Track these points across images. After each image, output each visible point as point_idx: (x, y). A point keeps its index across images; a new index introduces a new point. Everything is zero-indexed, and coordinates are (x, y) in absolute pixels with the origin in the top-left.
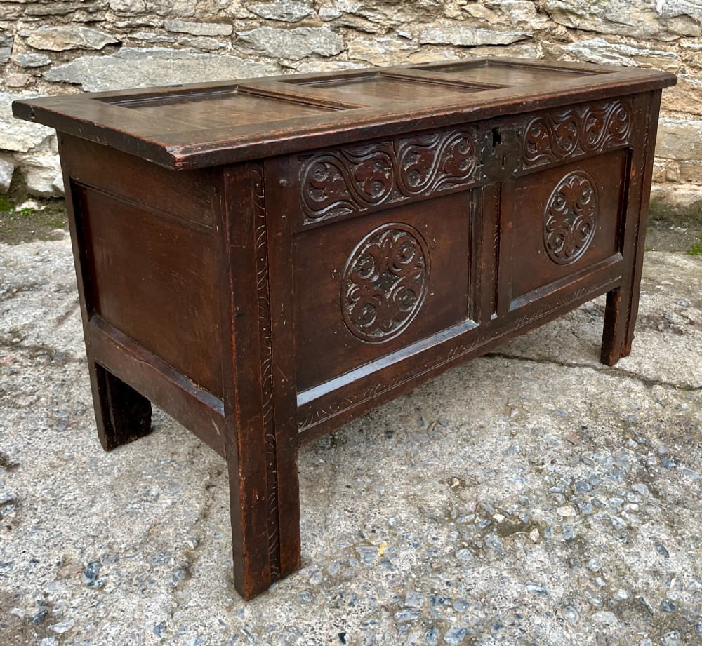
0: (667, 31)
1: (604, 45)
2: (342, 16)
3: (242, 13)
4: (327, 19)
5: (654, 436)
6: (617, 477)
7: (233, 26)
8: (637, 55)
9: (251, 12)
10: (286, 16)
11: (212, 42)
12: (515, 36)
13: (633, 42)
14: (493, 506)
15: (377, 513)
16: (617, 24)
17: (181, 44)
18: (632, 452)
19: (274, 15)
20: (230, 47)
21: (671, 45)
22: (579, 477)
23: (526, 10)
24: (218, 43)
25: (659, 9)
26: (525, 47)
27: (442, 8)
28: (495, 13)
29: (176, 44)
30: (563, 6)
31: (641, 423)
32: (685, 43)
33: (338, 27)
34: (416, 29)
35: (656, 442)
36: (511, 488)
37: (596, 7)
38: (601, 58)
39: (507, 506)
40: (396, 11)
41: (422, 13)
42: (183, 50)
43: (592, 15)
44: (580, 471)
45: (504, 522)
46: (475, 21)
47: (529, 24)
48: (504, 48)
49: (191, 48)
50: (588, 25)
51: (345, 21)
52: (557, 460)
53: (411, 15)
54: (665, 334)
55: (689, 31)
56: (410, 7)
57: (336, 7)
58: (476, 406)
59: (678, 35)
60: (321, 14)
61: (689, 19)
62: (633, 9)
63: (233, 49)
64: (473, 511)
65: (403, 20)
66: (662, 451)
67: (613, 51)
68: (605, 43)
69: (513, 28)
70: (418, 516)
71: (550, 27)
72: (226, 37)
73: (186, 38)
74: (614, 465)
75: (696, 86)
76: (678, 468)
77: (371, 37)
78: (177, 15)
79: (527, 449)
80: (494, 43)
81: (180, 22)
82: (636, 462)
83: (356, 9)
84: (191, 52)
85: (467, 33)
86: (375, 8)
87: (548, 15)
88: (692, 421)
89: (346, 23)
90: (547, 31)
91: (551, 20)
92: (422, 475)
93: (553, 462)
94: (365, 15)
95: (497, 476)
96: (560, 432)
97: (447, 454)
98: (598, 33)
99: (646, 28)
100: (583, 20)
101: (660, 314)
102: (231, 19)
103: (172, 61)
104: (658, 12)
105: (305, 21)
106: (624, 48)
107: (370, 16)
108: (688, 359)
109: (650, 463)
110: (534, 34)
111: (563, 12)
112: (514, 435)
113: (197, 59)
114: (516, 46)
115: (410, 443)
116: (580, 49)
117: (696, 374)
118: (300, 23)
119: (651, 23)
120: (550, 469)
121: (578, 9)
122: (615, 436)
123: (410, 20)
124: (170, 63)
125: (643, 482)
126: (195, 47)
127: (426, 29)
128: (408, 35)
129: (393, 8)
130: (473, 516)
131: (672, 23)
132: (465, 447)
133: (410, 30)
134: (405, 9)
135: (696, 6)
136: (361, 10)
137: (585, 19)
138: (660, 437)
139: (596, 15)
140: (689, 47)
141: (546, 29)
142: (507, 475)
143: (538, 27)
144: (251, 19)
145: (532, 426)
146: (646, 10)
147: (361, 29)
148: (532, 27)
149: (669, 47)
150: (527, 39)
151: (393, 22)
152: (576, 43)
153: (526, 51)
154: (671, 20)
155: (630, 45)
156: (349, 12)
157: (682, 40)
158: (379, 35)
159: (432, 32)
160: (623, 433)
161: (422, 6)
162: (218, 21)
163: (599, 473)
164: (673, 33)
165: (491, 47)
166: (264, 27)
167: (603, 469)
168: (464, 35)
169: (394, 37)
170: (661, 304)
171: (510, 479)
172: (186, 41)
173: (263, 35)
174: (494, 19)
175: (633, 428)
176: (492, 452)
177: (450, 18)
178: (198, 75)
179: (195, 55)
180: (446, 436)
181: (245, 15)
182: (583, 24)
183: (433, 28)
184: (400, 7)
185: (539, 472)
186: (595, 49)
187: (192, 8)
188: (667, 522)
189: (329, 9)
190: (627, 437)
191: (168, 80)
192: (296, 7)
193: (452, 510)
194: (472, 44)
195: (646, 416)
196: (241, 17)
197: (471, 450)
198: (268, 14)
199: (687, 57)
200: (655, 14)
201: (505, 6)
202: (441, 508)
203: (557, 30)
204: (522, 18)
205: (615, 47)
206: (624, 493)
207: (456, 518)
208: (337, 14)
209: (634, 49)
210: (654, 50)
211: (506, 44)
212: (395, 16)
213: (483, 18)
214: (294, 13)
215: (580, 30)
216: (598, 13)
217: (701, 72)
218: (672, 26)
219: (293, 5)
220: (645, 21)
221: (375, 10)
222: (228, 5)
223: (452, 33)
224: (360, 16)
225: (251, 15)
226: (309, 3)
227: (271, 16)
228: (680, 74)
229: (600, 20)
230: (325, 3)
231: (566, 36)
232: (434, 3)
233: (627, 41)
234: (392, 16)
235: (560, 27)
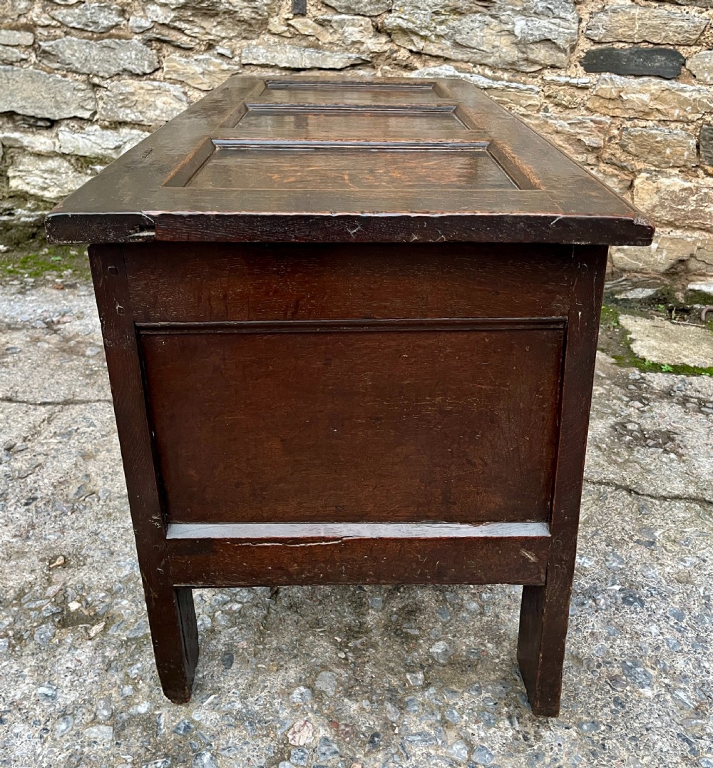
0: (526, 60)
1: (452, 74)
2: (153, 27)
3: (42, 19)
4: (138, 31)
7: (35, 34)
8: (490, 88)
9: (53, 18)
10: (91, 24)
11: (13, 52)
12: (349, 58)
13: (488, 72)
16: (468, 49)
19: (79, 23)
20: (33, 58)
21: (533, 77)
23: (361, 28)
24: (18, 53)
25: (517, 32)
26: (361, 72)
27: (265, 22)
28: (327, 30)
30: (404, 24)
32: (549, 75)
33: (150, 41)
34: (238, 45)
37: (443, 27)
40: (215, 24)
41: (243, 27)
43: (438, 36)
46: (303, 39)
47: (365, 45)
48: (336, 72)
50: (433, 49)
51: (158, 34)
53: (233, 30)
55: (554, 61)
56: (231, 20)
57: (146, 16)
59: (541, 65)
60: (131, 23)
61: (553, 46)
62: (486, 30)
63: (37, 62)
65: (223, 35)
68: (453, 72)
69: (347, 49)
71: (391, 50)
72: (28, 47)
75: (560, 129)
77: (187, 53)
80: (324, 67)
83: (169, 19)
85: (294, 53)
86: (191, 19)
87: (389, 35)
89: (158, 36)
90: (387, 54)
91: (392, 41)
94: (179, 27)
98: (446, 60)
99: (502, 55)
100: (428, 42)
102: (33, 27)
104: (516, 36)
105: (113, 31)
106: (475, 79)
107: (187, 29)
110: (372, 58)
111: (405, 32)
114: (351, 71)
118: (108, 34)
119: (509, 48)
121: (421, 28)
123: (231, 35)
127: (249, 46)
128: (228, 53)
129: (212, 20)
131: (532, 49)
133: (231, 47)
134: (226, 22)
135: (561, 30)
136: (175, 21)
137: (431, 41)
139: (443, 36)
140: (554, 80)
141: (386, 52)
143: (376, 49)
144: (54, 27)
146: (503, 33)
147: (176, 44)
148: (369, 49)
149: (530, 79)
150: (365, 63)
151: (212, 37)
152: (421, 70)
154: (532, 46)
155: (484, 76)
156: (161, 22)
157: (545, 71)
158: (198, 52)
159: (255, 50)
161: (242, 19)
162: (17, 29)
164: (534, 63)
165: (322, 71)
166: (68, 37)
168: (291, 55)
169: (213, 55)
173: (67, 46)
174: (326, 37)
177: (275, 34)
181: (47, 22)
182: (428, 48)
183: (256, 46)
184: (220, 20)
189: (138, 19)
192: (102, 15)
194: (300, 67)
196: (42, 24)
198: (72, 22)
199: (550, 92)
200: (512, 38)
201: (336, 22)
203: (399, 53)
204: (357, 37)
205: (465, 78)
208: (147, 24)
209: (487, 80)
210: (511, 82)
211: (338, 67)
212: (214, 30)
213: (313, 36)
214: (100, 21)
215: (426, 54)
216: (446, 34)
217: (567, 111)
218: (533, 54)
219: (98, 12)
220: (502, 46)
221: (192, 21)
222: (28, 10)
223: (277, 52)
224: (175, 28)
225: (54, 23)
226: (117, 10)
227: (74, 24)
228: (542, 114)
229: (448, 43)
230: (135, 11)
231: (409, 61)
232: (256, 16)
233: (480, 70)
234: (211, 30)
235: (402, 50)
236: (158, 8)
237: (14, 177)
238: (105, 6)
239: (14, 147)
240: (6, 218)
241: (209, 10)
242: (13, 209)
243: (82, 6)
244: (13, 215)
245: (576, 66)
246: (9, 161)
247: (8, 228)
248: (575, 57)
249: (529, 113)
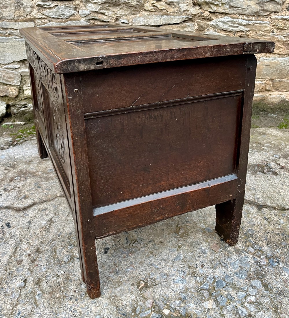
0: (263, 10)
1: (230, 20)
2: (90, 14)
3: (39, 16)
4: (83, 16)
5: (264, 244)
6: (242, 276)
7: (35, 23)
8: (248, 24)
9: (43, 15)
10: (61, 15)
12: (183, 18)
13: (245, 18)
14: (163, 302)
15: (89, 312)
16: (236, 8)
17: (9, 34)
18: (251, 256)
19: (56, 16)
21: (266, 18)
22: (219, 277)
23: (187, 4)
26: (188, 24)
27: (143, 6)
28: (171, 6)
29: (7, 34)
31: (256, 235)
32: (273, 16)
33: (89, 20)
34: (130, 18)
35: (265, 248)
36: (175, 287)
38: (228, 27)
39: (172, 302)
40: (119, 9)
41: (132, 9)
42: (10, 37)
43: (223, 4)
44: (219, 272)
45: (170, 315)
46: (160, 12)
47: (189, 12)
48: (177, 25)
49: (15, 36)
50: (221, 10)
51: (93, 16)
52: (205, 264)
53: (127, 11)
54: (268, 175)
55: (276, 9)
56: (126, 7)
57: (87, 9)
58: (159, 228)
59: (270, 11)
60: (80, 13)
61: (275, 2)
64: (151, 307)
65: (123, 14)
66: (269, 254)
67: (235, 23)
68: (230, 19)
69: (181, 14)
70: (115, 313)
71: (201, 12)
73: (11, 31)
74: (240, 267)
75: (280, 39)
76: (279, 266)
78: (5, 19)
79: (187, 257)
80: (171, 23)
81: (7, 22)
82: (253, 264)
83: (98, 9)
84: (15, 38)
85: (157, 18)
86: (108, 8)
87: (200, 6)
88: (286, 232)
89: (93, 17)
90: (199, 15)
91: (201, 8)
92: (121, 280)
93: (202, 266)
94: (103, 12)
95: (168, 279)
96: (208, 244)
97: (139, 263)
98: (226, 14)
99: (252, 9)
100: (218, 7)
101: (264, 163)
102: (34, 19)
103: (6, 44)
105: (72, 18)
106: (240, 21)
107: (106, 13)
108: (282, 191)
109: (262, 264)
110: (192, 17)
111: (207, 3)
112: (180, 247)
113: (18, 42)
114: (184, 24)
115: (117, 256)
116: (217, 23)
117: (287, 199)
119: (255, 6)
120: (200, 271)
121: (215, 1)
122: (240, 245)
123: (127, 13)
124: (5, 44)
125: (258, 278)
126: (17, 36)
127: (135, 17)
128: (126, 21)
129: (117, 7)
130: (150, 311)
131: (266, 5)
132: (150, 257)
133: (127, 19)
134: (124, 8)
136: (100, 10)
137: (220, 7)
138: (268, 244)
139: (225, 4)
140: (276, 18)
141: (199, 13)
142: (174, 278)
143: (194, 12)
144: (44, 18)
145: (191, 240)
147: (101, 20)
148: (191, 13)
149: (265, 19)
150: (189, 20)
151: (118, 15)
152: (215, 20)
153: (189, 26)
154: (266, 4)
155: (244, 19)
156: (94, 11)
157: (272, 14)
159: (139, 19)
160: (245, 242)
161: (132, 5)
162: (27, 21)
163: (230, 273)
164: (267, 11)
165: (170, 25)
166: (51, 22)
167: (233, 270)
168: (156, 20)
170: (265, 157)
171: (176, 281)
172: (11, 32)
174: (171, 10)
175: (251, 238)
176: (166, 260)
177: (147, 11)
178: (20, 50)
179: (17, 39)
180: (139, 250)
181: (40, 17)
182: (218, 10)
183: (139, 17)
184: (121, 7)
185: (194, 273)
186: (225, 23)
187: (13, 15)
188: (274, 309)
189: (84, 10)
190: (248, 244)
191: (5, 54)
192: (66, 10)
193: (137, 307)
194: (160, 24)
195: (258, 229)
196: (38, 18)
197: (154, 260)
198: (52, 15)
199: (275, 23)
200: (256, 1)
201: (176, 2)
202: (130, 306)
203: (204, 14)
204: (186, 8)
205: (236, 21)
206: (246, 288)
207: (139, 313)
208: (88, 12)
209: (246, 21)
210: (257, 21)
211: (178, 23)
212: (119, 12)
213: (165, 10)
214: (66, 14)
215: (217, 13)
216: (226, 3)
217: (283, 31)
218: (266, 7)
219: (64, 9)
220: (252, 5)
221: (108, 9)
222: (31, 12)
223: (149, 19)
224: (100, 13)
225: (44, 17)
226: (73, 8)
227: (54, 16)
228: (271, 33)
229: (227, 6)
230: (82, 7)
231: (209, 16)
232: (138, 3)
233: (242, 17)
234: (117, 12)
235: (206, 12)
236: (92, 5)
237: (26, 90)
238: (68, 7)
239: (26, 76)
240: (23, 109)
241: (116, 3)
242: (26, 104)
243: (57, 7)
244: (27, 107)
245: (285, 11)
246: (24, 82)
247: (25, 113)
248: (284, 7)
249: (265, 34)
